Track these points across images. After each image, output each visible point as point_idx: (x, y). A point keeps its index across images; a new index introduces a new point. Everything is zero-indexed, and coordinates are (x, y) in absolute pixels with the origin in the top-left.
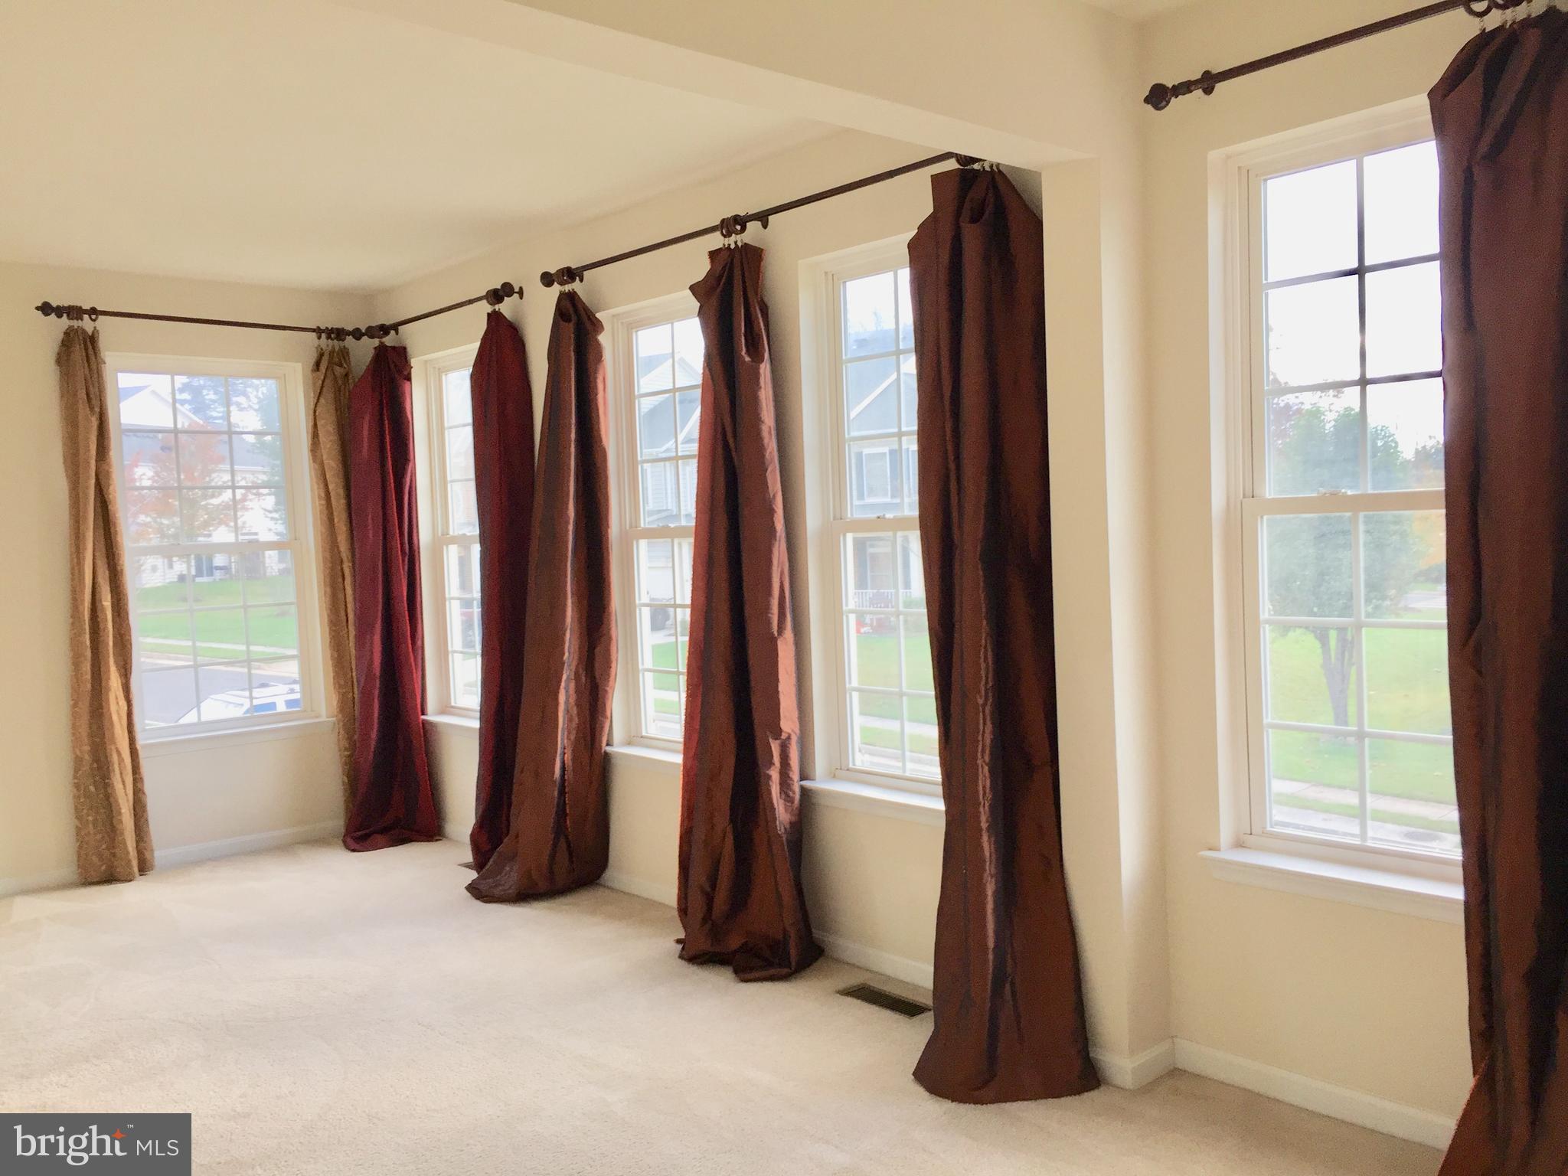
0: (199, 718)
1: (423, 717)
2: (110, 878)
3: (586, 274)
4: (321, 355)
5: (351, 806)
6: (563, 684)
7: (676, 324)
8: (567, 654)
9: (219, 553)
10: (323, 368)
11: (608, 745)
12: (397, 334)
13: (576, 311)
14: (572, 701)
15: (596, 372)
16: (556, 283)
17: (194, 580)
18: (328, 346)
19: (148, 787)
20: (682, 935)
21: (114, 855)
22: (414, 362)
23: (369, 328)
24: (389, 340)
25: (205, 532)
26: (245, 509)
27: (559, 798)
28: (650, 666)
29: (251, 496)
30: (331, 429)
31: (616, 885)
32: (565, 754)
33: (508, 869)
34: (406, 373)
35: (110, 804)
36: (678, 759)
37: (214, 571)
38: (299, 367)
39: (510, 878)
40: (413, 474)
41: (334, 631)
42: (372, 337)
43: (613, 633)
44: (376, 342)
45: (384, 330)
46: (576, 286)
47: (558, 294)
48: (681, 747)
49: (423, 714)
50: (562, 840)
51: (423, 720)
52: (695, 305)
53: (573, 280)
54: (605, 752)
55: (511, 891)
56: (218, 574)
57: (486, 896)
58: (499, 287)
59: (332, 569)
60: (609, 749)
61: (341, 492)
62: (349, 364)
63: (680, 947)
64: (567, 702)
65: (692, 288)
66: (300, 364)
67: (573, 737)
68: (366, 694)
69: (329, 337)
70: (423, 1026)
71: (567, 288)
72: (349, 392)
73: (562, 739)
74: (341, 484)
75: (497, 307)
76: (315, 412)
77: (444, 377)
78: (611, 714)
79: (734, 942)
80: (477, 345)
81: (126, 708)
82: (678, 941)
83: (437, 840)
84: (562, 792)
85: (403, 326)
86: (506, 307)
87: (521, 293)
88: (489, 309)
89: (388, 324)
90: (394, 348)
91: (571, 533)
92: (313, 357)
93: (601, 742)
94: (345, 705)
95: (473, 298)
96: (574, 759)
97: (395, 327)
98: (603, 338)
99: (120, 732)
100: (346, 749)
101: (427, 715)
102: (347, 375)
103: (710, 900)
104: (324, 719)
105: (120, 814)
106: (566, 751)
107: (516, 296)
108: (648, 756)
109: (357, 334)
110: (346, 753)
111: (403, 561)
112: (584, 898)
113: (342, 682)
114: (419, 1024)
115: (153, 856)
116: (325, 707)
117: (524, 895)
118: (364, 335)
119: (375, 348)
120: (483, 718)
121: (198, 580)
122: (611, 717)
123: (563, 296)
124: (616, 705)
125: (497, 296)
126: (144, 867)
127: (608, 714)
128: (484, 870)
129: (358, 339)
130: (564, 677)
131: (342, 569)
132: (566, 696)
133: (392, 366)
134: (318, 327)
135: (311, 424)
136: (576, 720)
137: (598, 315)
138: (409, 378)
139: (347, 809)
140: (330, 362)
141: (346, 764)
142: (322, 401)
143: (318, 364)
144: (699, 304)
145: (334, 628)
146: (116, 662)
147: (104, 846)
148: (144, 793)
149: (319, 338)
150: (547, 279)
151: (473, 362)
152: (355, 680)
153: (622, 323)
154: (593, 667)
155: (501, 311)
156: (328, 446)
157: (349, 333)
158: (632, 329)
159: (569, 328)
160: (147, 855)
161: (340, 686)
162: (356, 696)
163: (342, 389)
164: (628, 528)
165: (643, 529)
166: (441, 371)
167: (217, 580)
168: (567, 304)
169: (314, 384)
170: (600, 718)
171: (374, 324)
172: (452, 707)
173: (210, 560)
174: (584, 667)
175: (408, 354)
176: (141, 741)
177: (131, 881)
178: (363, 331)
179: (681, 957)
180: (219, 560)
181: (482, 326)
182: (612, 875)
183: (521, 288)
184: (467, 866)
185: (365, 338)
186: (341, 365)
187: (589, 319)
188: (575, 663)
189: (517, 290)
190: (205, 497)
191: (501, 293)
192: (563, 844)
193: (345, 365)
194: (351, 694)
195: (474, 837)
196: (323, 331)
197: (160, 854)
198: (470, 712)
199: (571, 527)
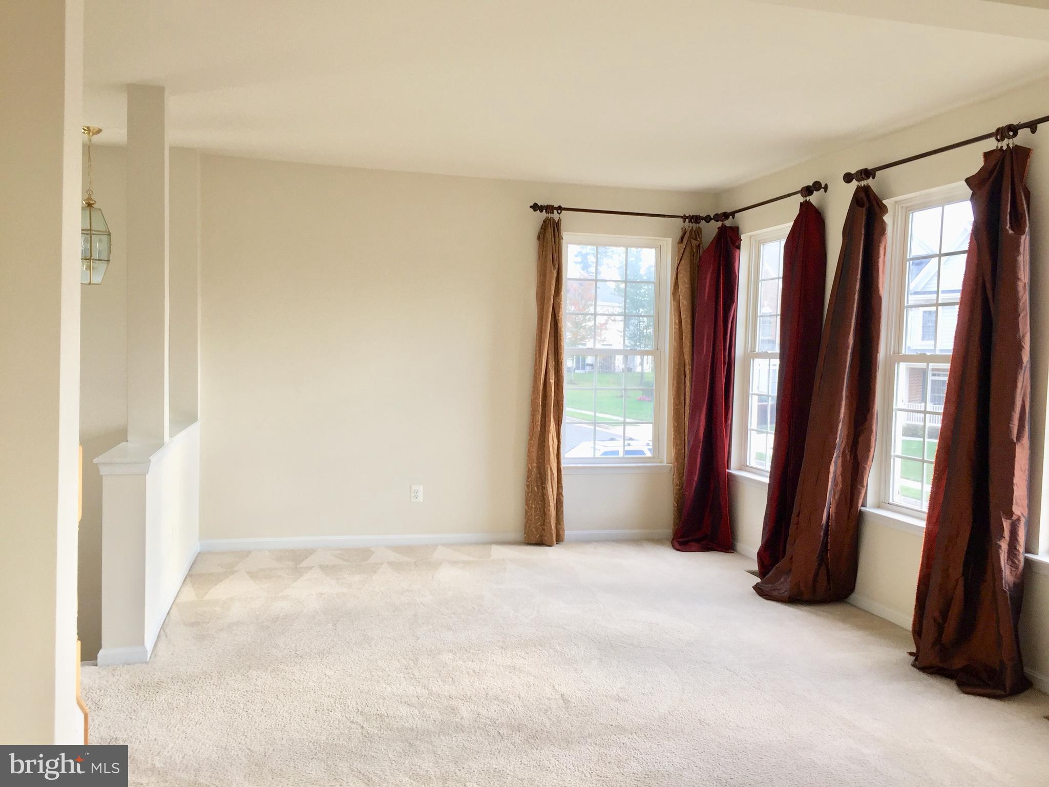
0: (594, 455)
1: (728, 471)
2: (540, 543)
3: (877, 173)
4: (685, 233)
5: (677, 521)
6: (834, 459)
7: (946, 207)
8: (838, 439)
9: (590, 356)
10: (685, 241)
11: (862, 506)
12: (733, 218)
13: (869, 200)
14: (839, 472)
15: (880, 242)
16: (854, 180)
17: (574, 371)
18: (689, 227)
19: (565, 492)
20: (914, 650)
21: (543, 529)
22: (743, 237)
23: (716, 215)
24: (728, 223)
25: (583, 343)
26: (606, 329)
27: (824, 537)
28: (900, 454)
29: (610, 321)
30: (687, 281)
31: (859, 605)
32: (830, 507)
33: (782, 579)
34: (737, 244)
35: (544, 499)
36: (923, 524)
37: (586, 366)
38: (670, 240)
39: (785, 586)
40: (736, 310)
41: (677, 409)
42: (717, 221)
43: (874, 428)
44: (719, 224)
45: (726, 216)
46: (870, 182)
47: (856, 187)
48: (925, 516)
49: (728, 469)
50: (823, 567)
51: (728, 473)
52: (969, 192)
53: (868, 178)
54: (860, 510)
55: (785, 595)
56: (588, 368)
57: (767, 595)
58: (811, 185)
59: (679, 369)
60: (863, 509)
61: (689, 321)
62: (701, 239)
63: (913, 658)
64: (835, 472)
65: (968, 181)
66: (671, 239)
67: (837, 497)
68: (693, 450)
69: (690, 221)
70: (730, 671)
71: (863, 183)
72: (700, 256)
73: (830, 499)
74: (689, 314)
75: (808, 198)
76: (677, 269)
77: (762, 246)
78: (867, 484)
79: (958, 663)
80: (791, 224)
81: (557, 444)
82: (911, 654)
83: (731, 552)
84: (826, 534)
85: (738, 213)
86: (814, 199)
87: (826, 188)
88: (802, 199)
89: (728, 212)
90: (730, 227)
91: (849, 355)
92: (680, 234)
93: (858, 503)
94: (679, 457)
95: (790, 193)
96: (837, 513)
97: (733, 214)
98: (887, 218)
99: (553, 458)
100: (677, 485)
101: (730, 469)
102: (699, 246)
103: (940, 629)
104: (665, 464)
105: (549, 506)
106: (831, 506)
107: (822, 190)
108: (895, 518)
109: (708, 219)
110: (677, 487)
111: (724, 367)
112: (837, 609)
113: (678, 442)
114: (727, 669)
115: (564, 533)
116: (667, 457)
117: (794, 599)
118: (711, 219)
119: (719, 228)
120: (772, 477)
121: (577, 371)
122: (867, 487)
123: (859, 189)
124: (871, 479)
125: (808, 191)
126: (559, 539)
127: (865, 485)
128: (765, 578)
129: (708, 222)
130: (835, 455)
131: (685, 370)
132: (834, 468)
133: (729, 239)
134: (685, 215)
135: (674, 277)
136: (840, 485)
137: (884, 202)
138: (739, 247)
139: (675, 524)
140: (690, 237)
141: (676, 494)
142: (683, 262)
143: (682, 238)
144: (972, 192)
145: (676, 407)
146: (554, 417)
147: (539, 523)
148: (563, 496)
149: (684, 222)
150: (848, 178)
151: (787, 235)
152: (687, 442)
153: (902, 207)
154: (856, 449)
155: (811, 201)
156: (683, 291)
157: (703, 218)
158: (909, 211)
159: (862, 212)
160: (561, 533)
161: (677, 445)
162: (686, 453)
163: (695, 255)
164: (892, 354)
165: (904, 355)
166: (761, 243)
167: (587, 372)
168: (862, 195)
169: (679, 251)
170: (859, 486)
171: (719, 213)
172: (747, 466)
173: (584, 360)
174: (850, 450)
175: (739, 232)
176: (563, 465)
177: (551, 546)
178: (712, 217)
179: (914, 665)
180: (590, 360)
181: (796, 211)
182: (856, 597)
183: (826, 185)
184: (753, 573)
185: (713, 221)
186: (696, 239)
187: (878, 204)
188: (843, 446)
189: (823, 186)
190: (584, 321)
191: (812, 189)
192: (823, 570)
193: (699, 240)
194: (683, 450)
195: (760, 555)
196: (687, 217)
197: (568, 533)
198: (763, 472)
199: (850, 351)
